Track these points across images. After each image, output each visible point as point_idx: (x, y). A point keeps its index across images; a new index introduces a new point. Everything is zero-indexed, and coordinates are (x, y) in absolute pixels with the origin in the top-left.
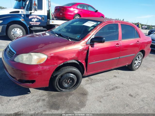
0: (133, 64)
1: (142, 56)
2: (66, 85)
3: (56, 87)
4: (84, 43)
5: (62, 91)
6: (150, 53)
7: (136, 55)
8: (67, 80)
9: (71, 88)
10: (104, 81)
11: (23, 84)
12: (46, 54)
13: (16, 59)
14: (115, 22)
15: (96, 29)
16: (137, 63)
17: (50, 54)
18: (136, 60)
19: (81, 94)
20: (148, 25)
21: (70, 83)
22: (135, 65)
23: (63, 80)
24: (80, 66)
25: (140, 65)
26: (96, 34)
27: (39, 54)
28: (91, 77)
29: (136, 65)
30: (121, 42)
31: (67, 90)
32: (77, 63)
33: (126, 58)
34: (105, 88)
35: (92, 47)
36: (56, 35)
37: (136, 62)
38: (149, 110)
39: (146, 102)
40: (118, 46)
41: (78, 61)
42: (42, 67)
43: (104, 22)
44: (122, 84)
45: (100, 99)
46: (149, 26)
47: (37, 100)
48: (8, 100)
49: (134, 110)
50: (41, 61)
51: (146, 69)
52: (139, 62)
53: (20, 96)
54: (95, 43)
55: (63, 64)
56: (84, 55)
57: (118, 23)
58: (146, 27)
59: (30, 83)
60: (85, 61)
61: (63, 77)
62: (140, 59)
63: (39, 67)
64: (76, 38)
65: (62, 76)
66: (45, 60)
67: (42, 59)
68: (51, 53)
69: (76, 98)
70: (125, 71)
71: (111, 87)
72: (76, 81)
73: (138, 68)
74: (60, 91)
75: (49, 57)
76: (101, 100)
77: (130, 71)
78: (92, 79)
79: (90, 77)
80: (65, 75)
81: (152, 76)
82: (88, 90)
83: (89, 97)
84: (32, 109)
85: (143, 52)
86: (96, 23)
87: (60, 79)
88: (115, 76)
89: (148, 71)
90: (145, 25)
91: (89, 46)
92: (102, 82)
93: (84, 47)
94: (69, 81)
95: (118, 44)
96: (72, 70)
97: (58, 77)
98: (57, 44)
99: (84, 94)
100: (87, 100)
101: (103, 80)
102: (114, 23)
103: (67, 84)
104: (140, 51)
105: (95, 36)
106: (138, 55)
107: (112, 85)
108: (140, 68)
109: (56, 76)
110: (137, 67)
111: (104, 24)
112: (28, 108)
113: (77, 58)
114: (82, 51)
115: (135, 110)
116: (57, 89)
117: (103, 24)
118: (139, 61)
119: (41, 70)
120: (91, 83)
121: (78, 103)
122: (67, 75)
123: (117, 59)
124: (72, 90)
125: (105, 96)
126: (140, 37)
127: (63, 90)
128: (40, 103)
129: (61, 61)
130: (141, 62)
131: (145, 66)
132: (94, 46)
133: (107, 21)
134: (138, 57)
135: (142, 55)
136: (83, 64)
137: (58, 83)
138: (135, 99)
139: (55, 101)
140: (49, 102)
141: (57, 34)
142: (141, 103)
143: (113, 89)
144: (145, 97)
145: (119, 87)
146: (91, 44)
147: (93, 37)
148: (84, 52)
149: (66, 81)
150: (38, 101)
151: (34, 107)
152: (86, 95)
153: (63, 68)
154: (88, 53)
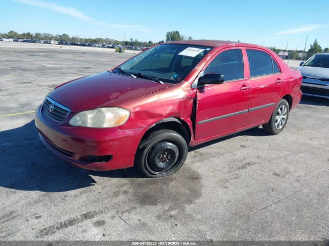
0: (273, 121)
1: (288, 106)
2: (161, 165)
3: (144, 168)
4: (187, 87)
5: (155, 176)
6: (300, 103)
7: (277, 104)
8: (163, 155)
9: (169, 170)
10: (224, 155)
11: (90, 164)
12: (127, 108)
13: (72, 122)
14: (236, 47)
15: (205, 60)
16: (280, 120)
17: (134, 108)
18: (278, 114)
19: (189, 178)
20: (289, 51)
21: (168, 159)
22: (276, 124)
23: (156, 155)
24: (184, 128)
25: (285, 124)
26: (206, 68)
27: (115, 109)
28: (200, 150)
29: (279, 125)
30: (248, 81)
31: (164, 174)
32: (178, 121)
33: (259, 110)
34: (229, 166)
35: (200, 92)
36: (132, 75)
37: (279, 118)
38: (311, 194)
39: (304, 182)
40: (245, 89)
41: (179, 119)
42: (123, 132)
43: (218, 47)
44: (258, 157)
45: (223, 184)
46: (292, 51)
47: (113, 193)
48: (62, 196)
49: (285, 195)
50: (119, 121)
51: (296, 130)
52: (283, 119)
53: (81, 189)
54: (206, 85)
55: (155, 124)
56: (189, 107)
57: (242, 48)
58: (286, 54)
59: (102, 161)
60: (191, 119)
61: (155, 150)
62: (285, 112)
63: (119, 131)
64: (172, 79)
65: (153, 148)
66: (126, 119)
67: (121, 118)
68: (136, 107)
69: (182, 185)
70: (259, 137)
71: (240, 164)
72: (177, 155)
73: (282, 129)
74: (150, 176)
75: (133, 113)
76: (227, 185)
77: (267, 137)
78: (202, 154)
79: (197, 150)
80: (159, 144)
81: (308, 142)
82: (200, 171)
83: (203, 182)
84: (110, 206)
85: (289, 99)
86: (203, 50)
87: (150, 154)
88: (243, 146)
89: (301, 134)
90: (284, 51)
91: (196, 92)
92: (221, 156)
93: (188, 93)
94: (165, 156)
95: (244, 86)
96: (171, 135)
97: (147, 150)
98: (142, 90)
99: (195, 178)
100: (201, 186)
101: (222, 154)
102: (234, 48)
103: (163, 162)
104: (283, 98)
105: (204, 73)
106: (280, 106)
107: (241, 161)
108: (284, 129)
109: (144, 148)
110: (281, 127)
111: (218, 50)
112: (103, 206)
113: (179, 113)
114: (186, 100)
115: (288, 195)
116: (146, 172)
117: (216, 52)
118: (284, 117)
119: (122, 136)
120: (202, 160)
121: (187, 192)
122: (163, 145)
123: (244, 113)
124: (171, 173)
125: (231, 179)
126: (281, 72)
127: (157, 173)
128: (122, 197)
129: (151, 121)
130: (287, 117)
131: (294, 126)
132: (204, 91)
133: (222, 46)
134: (281, 109)
135: (288, 104)
136: (189, 124)
137: (146, 161)
138: (284, 179)
139: (146, 193)
140: (135, 194)
141: (134, 75)
142: (296, 184)
143: (243, 167)
144: (301, 174)
145: (254, 164)
146: (199, 87)
147: (202, 74)
148: (188, 103)
149: (160, 156)
150: (116, 194)
151: (112, 204)
152: (197, 179)
153: (154, 132)
154: (196, 104)
